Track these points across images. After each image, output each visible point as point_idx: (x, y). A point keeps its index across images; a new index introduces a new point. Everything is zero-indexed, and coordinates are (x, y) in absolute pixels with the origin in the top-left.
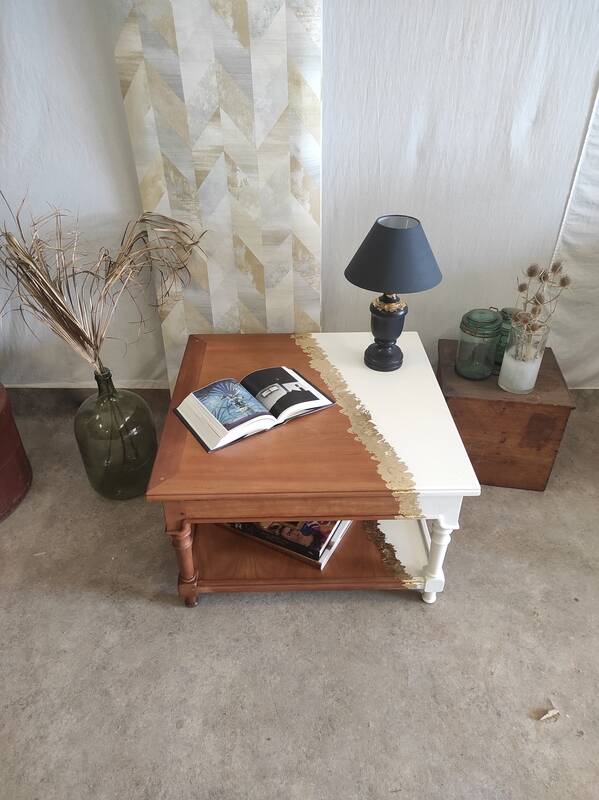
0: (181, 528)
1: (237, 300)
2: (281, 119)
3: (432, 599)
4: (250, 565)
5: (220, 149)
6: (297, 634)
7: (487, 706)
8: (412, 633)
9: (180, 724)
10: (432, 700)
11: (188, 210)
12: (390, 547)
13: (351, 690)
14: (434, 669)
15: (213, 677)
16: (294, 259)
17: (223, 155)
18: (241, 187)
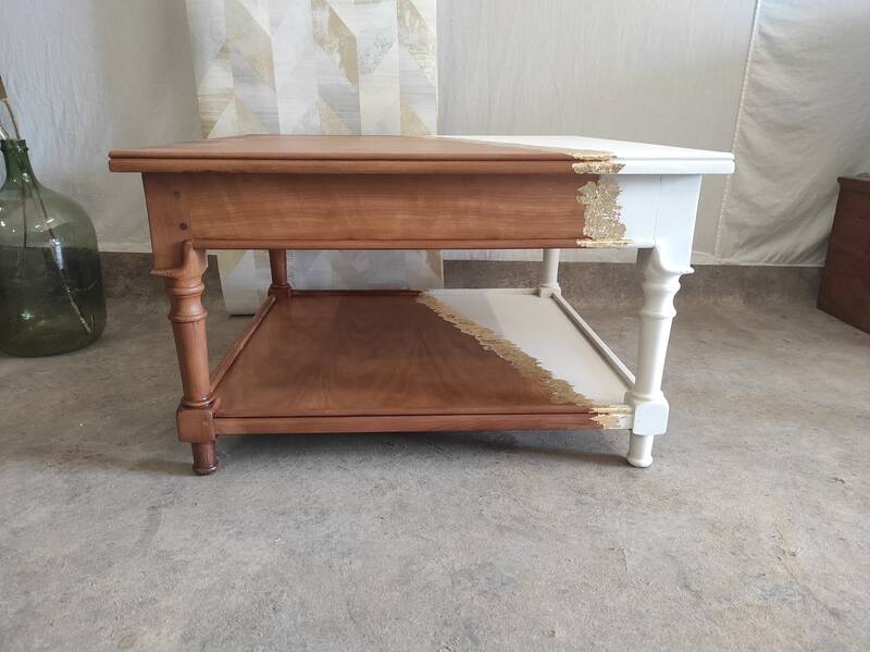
1: (317, 97)
3: (646, 459)
6: (401, 505)
8: (619, 503)
9: (126, 642)
13: (508, 578)
14: (674, 549)
15: (221, 564)
16: (400, 26)
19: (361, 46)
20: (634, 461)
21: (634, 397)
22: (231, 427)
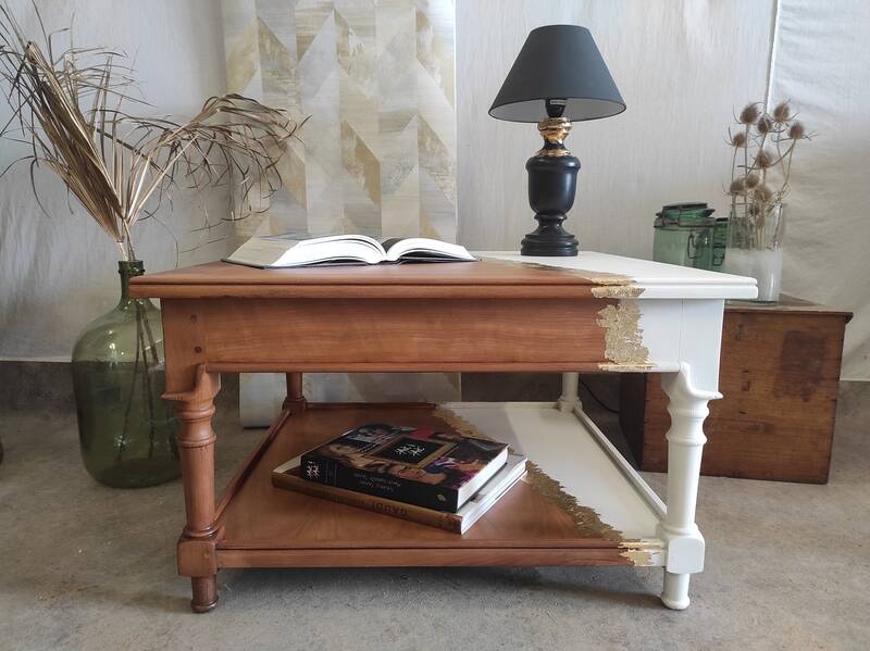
1: (343, 216)
3: (683, 601)
5: (329, 7)
11: (285, 92)
16: (421, 151)
17: (332, 14)
18: (354, 55)
19: (384, 170)
20: (670, 602)
21: (667, 531)
22: (235, 560)
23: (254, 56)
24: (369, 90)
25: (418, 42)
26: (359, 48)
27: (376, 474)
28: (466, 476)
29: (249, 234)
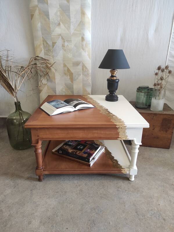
0: (37, 143)
1: (64, 85)
2: (79, 25)
3: (133, 179)
4: (64, 166)
5: (60, 35)
6: (81, 190)
7: (159, 217)
8: (126, 191)
9: (30, 223)
10: (136, 214)
11: (50, 56)
12: (116, 160)
13: (102, 210)
14: (135, 203)
15: (46, 205)
16: (83, 71)
17: (61, 37)
18: (66, 47)
19: (74, 75)
20: (130, 179)
21: (130, 167)
23: (42, 46)
24: (70, 56)
25: (82, 44)
26: (68, 45)
27: (73, 154)
28: (92, 155)
29: (42, 89)
